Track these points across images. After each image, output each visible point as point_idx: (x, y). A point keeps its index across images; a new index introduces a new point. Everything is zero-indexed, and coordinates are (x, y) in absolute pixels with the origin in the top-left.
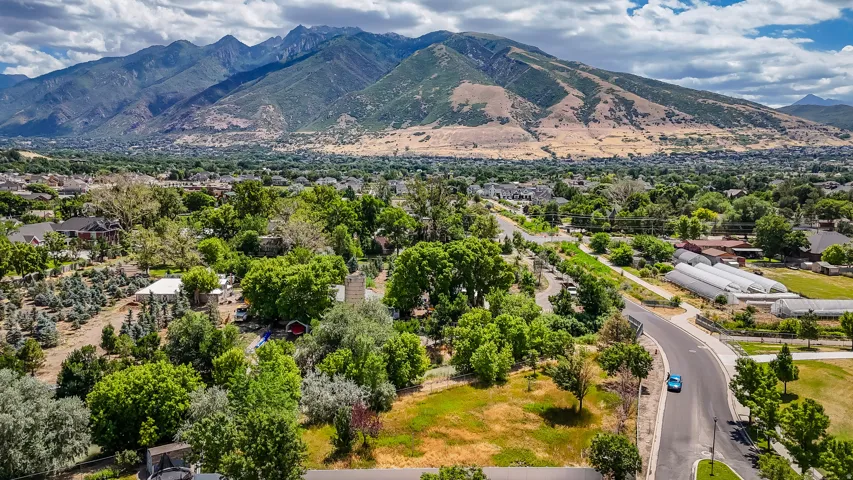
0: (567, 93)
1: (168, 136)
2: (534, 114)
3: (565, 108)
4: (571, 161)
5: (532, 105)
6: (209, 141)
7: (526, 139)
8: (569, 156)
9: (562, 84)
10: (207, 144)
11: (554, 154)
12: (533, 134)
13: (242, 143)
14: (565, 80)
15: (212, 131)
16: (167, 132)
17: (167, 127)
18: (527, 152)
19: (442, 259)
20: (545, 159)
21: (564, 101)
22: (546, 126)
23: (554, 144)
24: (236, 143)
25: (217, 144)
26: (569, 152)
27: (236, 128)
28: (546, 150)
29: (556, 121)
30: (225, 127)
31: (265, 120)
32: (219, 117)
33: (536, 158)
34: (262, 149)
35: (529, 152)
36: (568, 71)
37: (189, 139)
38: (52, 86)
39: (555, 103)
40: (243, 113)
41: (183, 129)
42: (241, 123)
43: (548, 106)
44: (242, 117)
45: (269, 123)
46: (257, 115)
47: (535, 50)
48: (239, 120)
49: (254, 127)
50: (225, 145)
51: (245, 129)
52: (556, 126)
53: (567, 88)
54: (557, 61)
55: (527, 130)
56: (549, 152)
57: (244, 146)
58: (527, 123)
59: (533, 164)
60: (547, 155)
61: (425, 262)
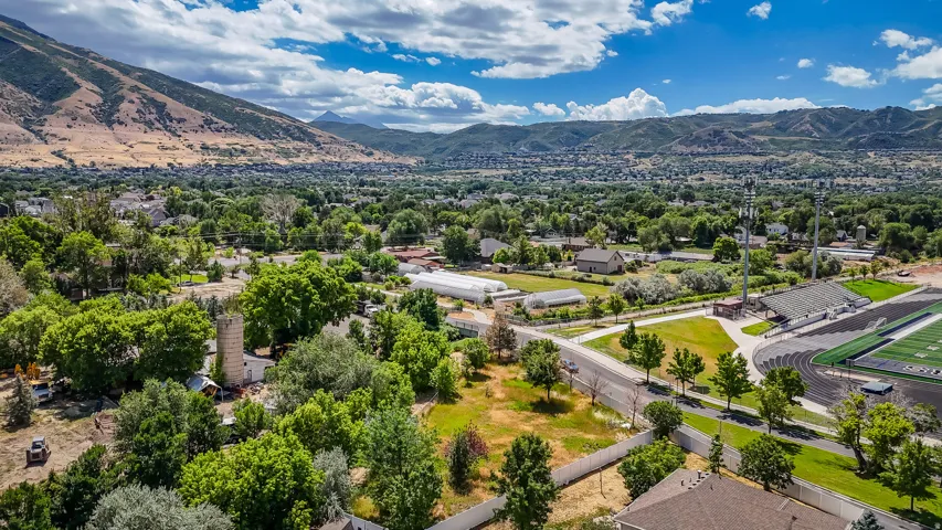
0: (78, 86)
2: (34, 109)
3: (79, 105)
4: (97, 170)
5: (29, 97)
7: (28, 141)
8: (93, 164)
9: (69, 74)
11: (71, 161)
12: (38, 133)
14: (72, 69)
18: (32, 157)
20: (59, 168)
21: (75, 96)
22: (54, 125)
23: (70, 148)
26: (93, 159)
28: (59, 156)
29: (68, 120)
33: (46, 165)
35: (35, 157)
36: (75, 58)
39: (62, 97)
43: (52, 100)
47: (21, 26)
52: (69, 126)
53: (78, 80)
54: (58, 45)
55: (27, 129)
56: (65, 158)
58: (26, 119)
59: (43, 172)
60: (63, 162)
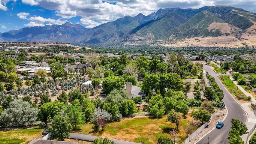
0: (253, 24)
1: (123, 43)
2: (240, 32)
3: (252, 29)
4: (254, 48)
5: (239, 29)
6: (133, 44)
7: (236, 41)
8: (253, 46)
9: (251, 21)
10: (132, 45)
11: (247, 45)
12: (239, 39)
13: (142, 44)
14: (252, 19)
15: (134, 41)
16: (123, 41)
17: (122, 40)
18: (236, 45)
19: (157, 79)
20: (243, 48)
21: (252, 27)
22: (244, 36)
23: (247, 42)
24: (140, 44)
25: (135, 45)
26: (253, 45)
27: (140, 40)
28: (244, 44)
29: (248, 34)
30: (137, 40)
31: (149, 37)
32: (136, 37)
33: (239, 47)
34: (147, 46)
35: (237, 45)
36: (254, 16)
37: (128, 43)
38: (96, 30)
39: (248, 28)
40: (143, 36)
41: (127, 41)
42: (142, 38)
43: (245, 29)
44: (142, 36)
45: (150, 38)
46: (146, 36)
47: (242, 10)
48: (141, 37)
49: (145, 39)
50: (137, 45)
51: (143, 40)
52: (248, 36)
53: (253, 21)
54: (250, 13)
55: (236, 37)
56: (245, 45)
57: (142, 45)
58: (237, 35)
59: (238, 49)
60: (244, 46)
61: (151, 80)
